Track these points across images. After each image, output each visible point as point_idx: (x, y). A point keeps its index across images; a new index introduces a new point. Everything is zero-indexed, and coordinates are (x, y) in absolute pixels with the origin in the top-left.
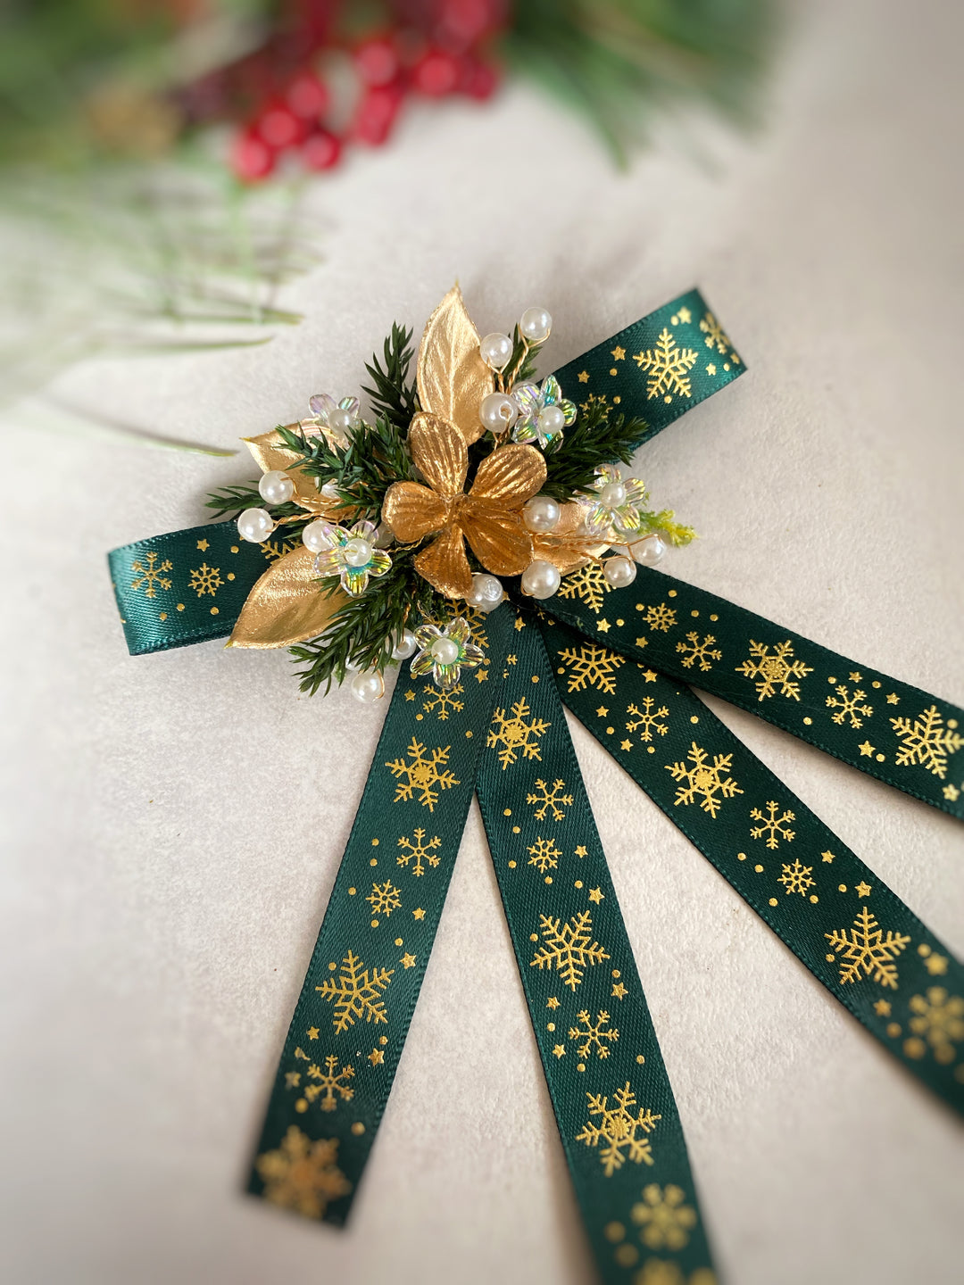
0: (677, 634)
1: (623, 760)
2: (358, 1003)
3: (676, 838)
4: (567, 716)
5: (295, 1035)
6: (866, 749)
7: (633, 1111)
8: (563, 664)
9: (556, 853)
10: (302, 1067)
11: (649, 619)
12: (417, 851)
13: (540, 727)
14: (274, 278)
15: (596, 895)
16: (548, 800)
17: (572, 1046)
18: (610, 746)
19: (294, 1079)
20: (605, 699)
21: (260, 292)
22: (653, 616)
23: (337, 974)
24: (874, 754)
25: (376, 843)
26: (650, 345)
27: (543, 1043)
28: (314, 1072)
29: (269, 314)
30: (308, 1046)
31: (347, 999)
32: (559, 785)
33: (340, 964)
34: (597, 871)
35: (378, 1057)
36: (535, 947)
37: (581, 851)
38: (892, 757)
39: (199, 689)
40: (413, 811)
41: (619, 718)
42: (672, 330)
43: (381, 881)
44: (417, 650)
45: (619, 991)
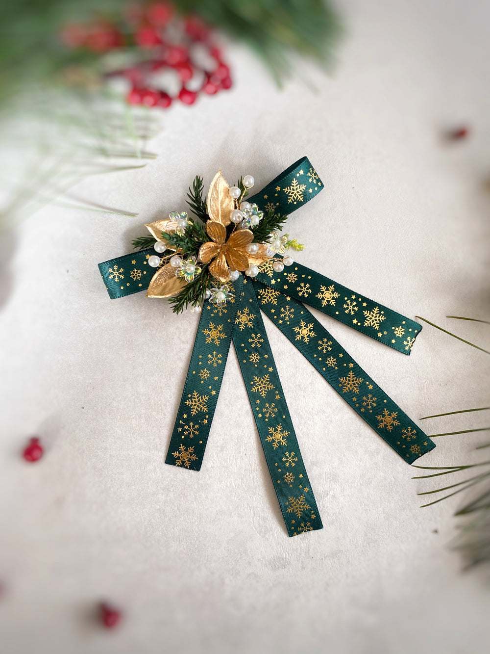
0: (297, 284)
1: (279, 326)
2: (198, 406)
3: (295, 350)
4: (261, 312)
5: (179, 417)
6: (355, 321)
7: (282, 432)
8: (260, 295)
9: (258, 357)
10: (182, 426)
11: (288, 278)
12: (214, 358)
13: (252, 316)
14: (144, 137)
15: (271, 369)
16: (255, 340)
17: (264, 414)
18: (275, 322)
19: (180, 429)
20: (273, 307)
21: (139, 145)
22: (290, 277)
23: (191, 398)
24: (357, 323)
25: (201, 357)
26: (289, 184)
27: (255, 414)
28: (186, 427)
29: (145, 154)
30: (184, 420)
31: (195, 405)
32: (259, 335)
33: (192, 395)
34: (271, 362)
35: (206, 421)
36: (252, 386)
37: (266, 356)
38: (363, 324)
39: (135, 306)
40: (212, 346)
41: (278, 313)
42: (297, 178)
43: (203, 369)
44: (211, 296)
45: (278, 397)
